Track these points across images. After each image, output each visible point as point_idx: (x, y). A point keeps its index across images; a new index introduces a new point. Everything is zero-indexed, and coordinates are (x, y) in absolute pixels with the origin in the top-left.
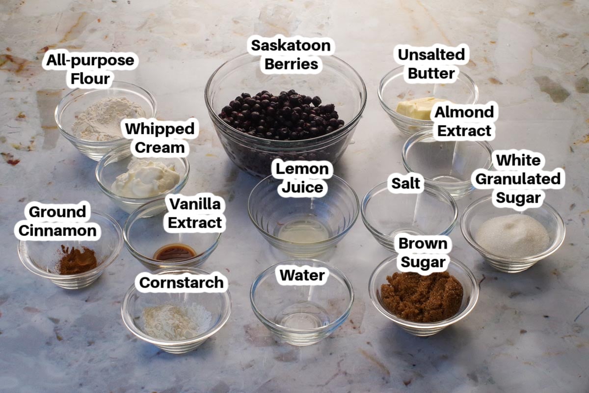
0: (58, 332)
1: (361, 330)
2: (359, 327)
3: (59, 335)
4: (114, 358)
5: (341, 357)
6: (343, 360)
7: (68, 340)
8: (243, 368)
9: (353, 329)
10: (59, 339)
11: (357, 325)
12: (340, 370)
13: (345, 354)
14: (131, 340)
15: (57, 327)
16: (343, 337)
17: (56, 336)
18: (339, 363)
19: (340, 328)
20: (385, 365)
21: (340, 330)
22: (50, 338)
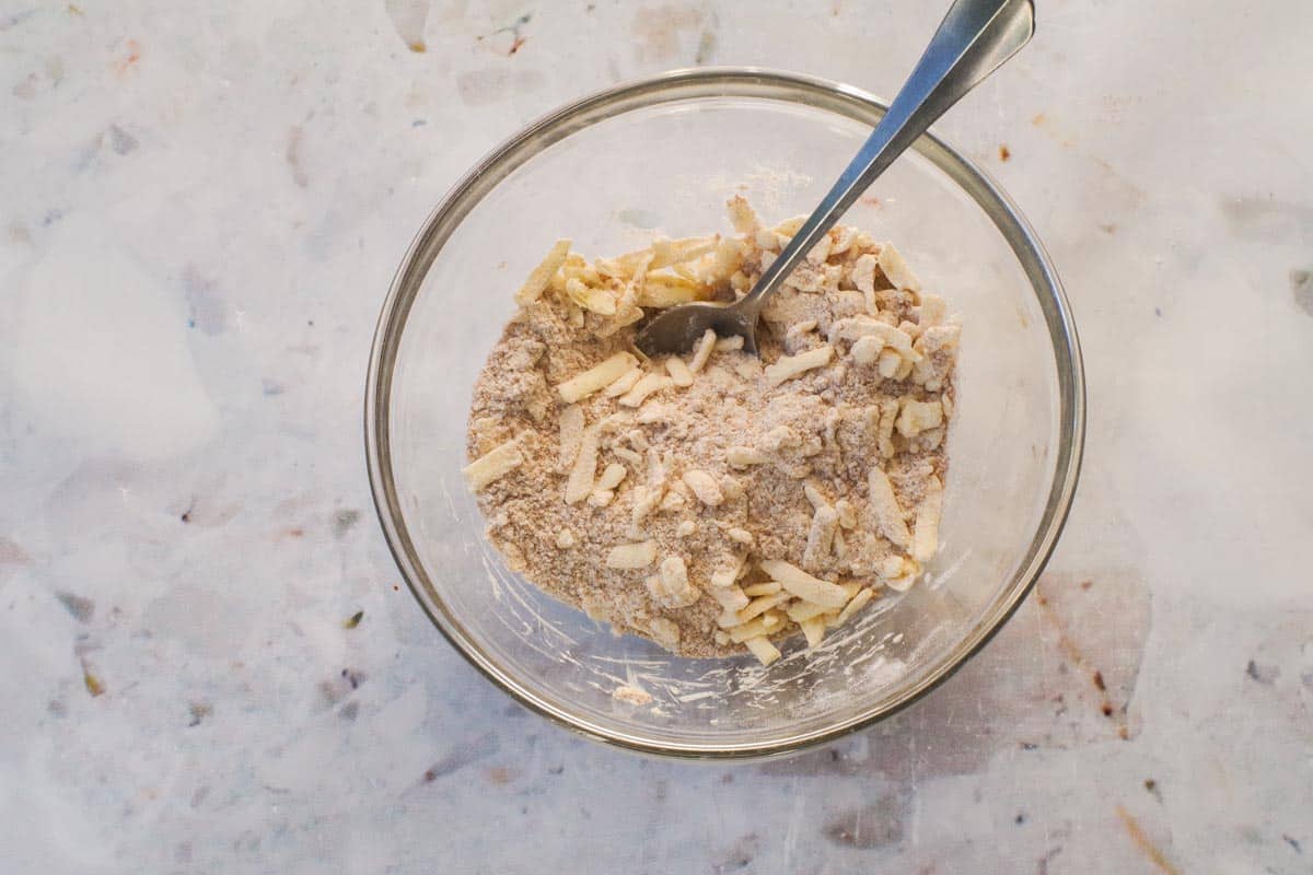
0: (89, 656)
1: (1131, 728)
2: (1124, 710)
3: (92, 672)
4: (279, 791)
5: (1054, 835)
6: (1058, 850)
7: (122, 694)
8: (718, 868)
9: (1102, 715)
10: (94, 688)
11: (1116, 698)
13: (1069, 823)
14: (337, 709)
15: (86, 637)
16: (1064, 747)
17: (82, 677)
18: (1043, 862)
19: (1058, 706)
21: (1058, 713)
22: (64, 683)
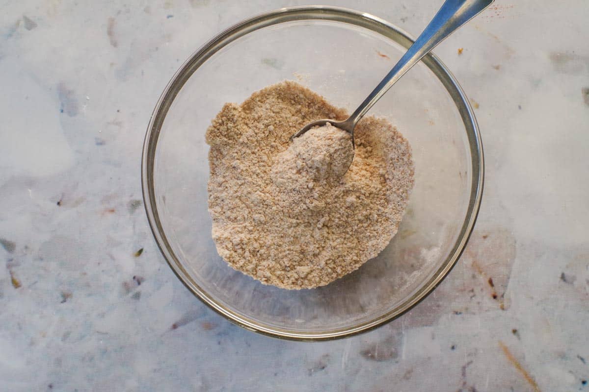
0: (14, 269)
1: (506, 304)
2: (503, 296)
3: (15, 277)
4: (103, 334)
5: (469, 355)
6: (471, 362)
7: (29, 287)
8: (310, 370)
9: (492, 298)
10: (16, 284)
11: (499, 291)
12: (465, 383)
13: (476, 349)
14: (130, 295)
15: (11, 260)
16: (474, 314)
17: (10, 279)
18: (464, 368)
19: (471, 294)
20: (537, 379)
21: (471, 297)
22: (2, 282)
